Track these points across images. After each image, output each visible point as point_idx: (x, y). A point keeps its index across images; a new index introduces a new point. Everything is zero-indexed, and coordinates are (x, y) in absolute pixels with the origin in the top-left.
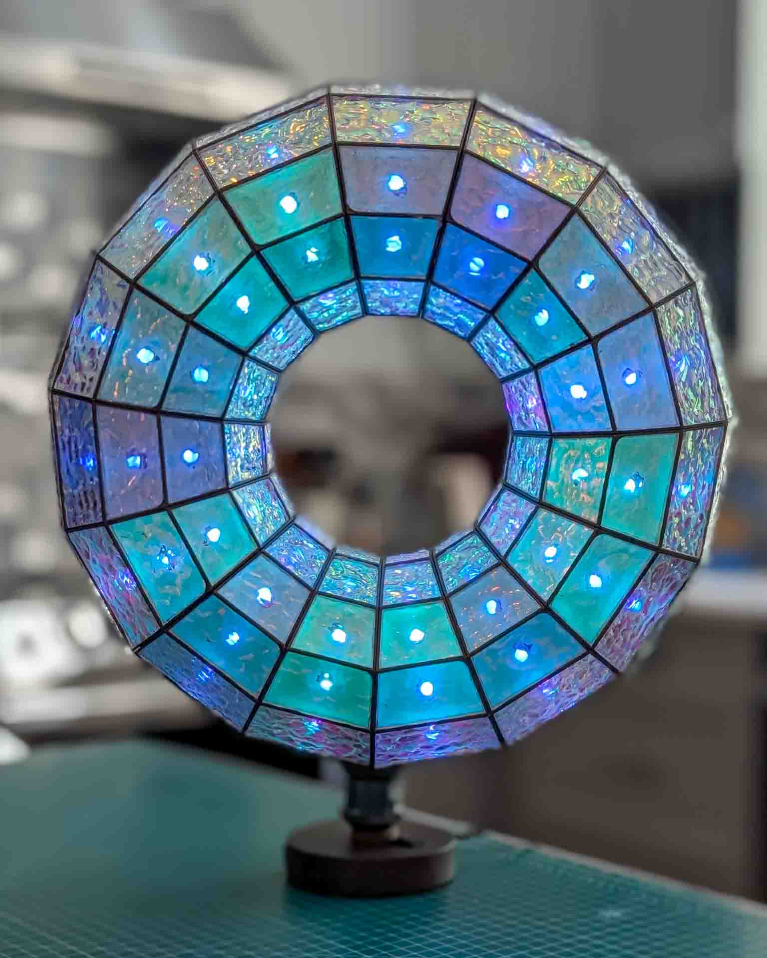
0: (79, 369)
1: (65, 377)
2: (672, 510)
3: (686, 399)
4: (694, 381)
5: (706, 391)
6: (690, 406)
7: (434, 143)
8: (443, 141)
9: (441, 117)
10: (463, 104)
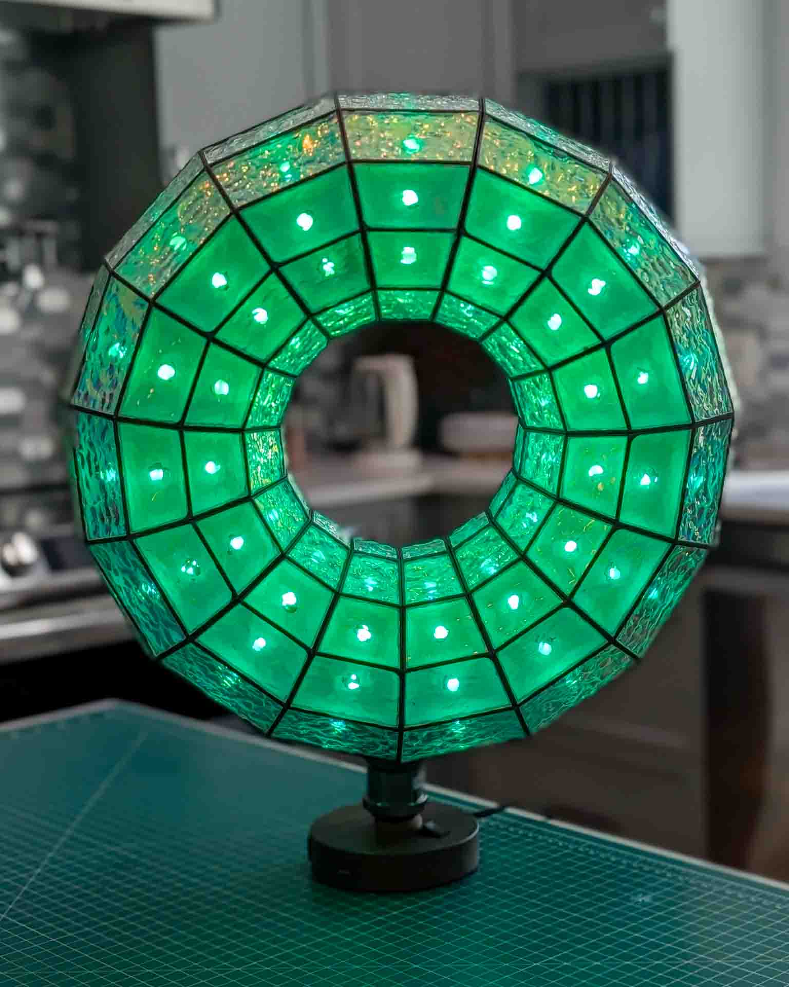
0: (98, 385)
1: (83, 392)
3: (697, 395)
4: (703, 377)
5: (714, 386)
6: (701, 402)
7: (446, 159)
8: (455, 156)
9: (450, 132)
10: (471, 117)
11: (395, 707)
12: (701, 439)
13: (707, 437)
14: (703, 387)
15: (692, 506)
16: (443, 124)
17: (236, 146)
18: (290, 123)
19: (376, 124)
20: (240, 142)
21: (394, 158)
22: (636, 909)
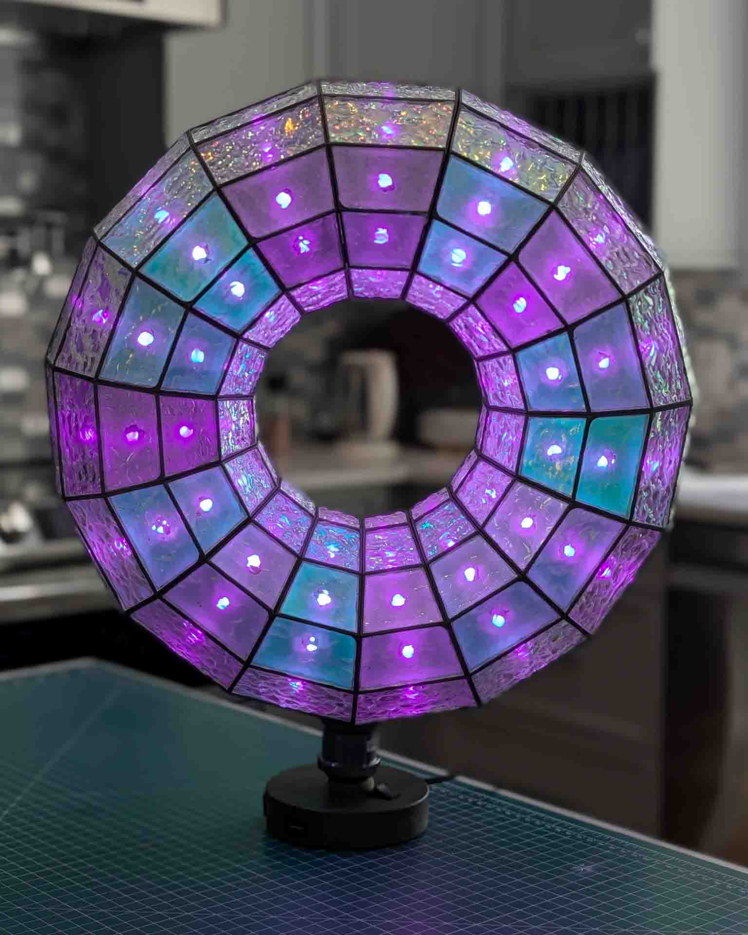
0: (81, 349)
1: (66, 356)
2: (642, 484)
3: (656, 381)
4: (663, 364)
5: (674, 373)
6: (659, 388)
7: (422, 145)
8: (429, 142)
9: (426, 119)
10: (447, 106)
11: (351, 671)
12: (659, 424)
13: (665, 422)
14: (662, 373)
15: (648, 489)
16: (419, 112)
17: (222, 127)
18: (274, 106)
19: (355, 110)
20: (226, 124)
21: (370, 142)
22: (578, 878)
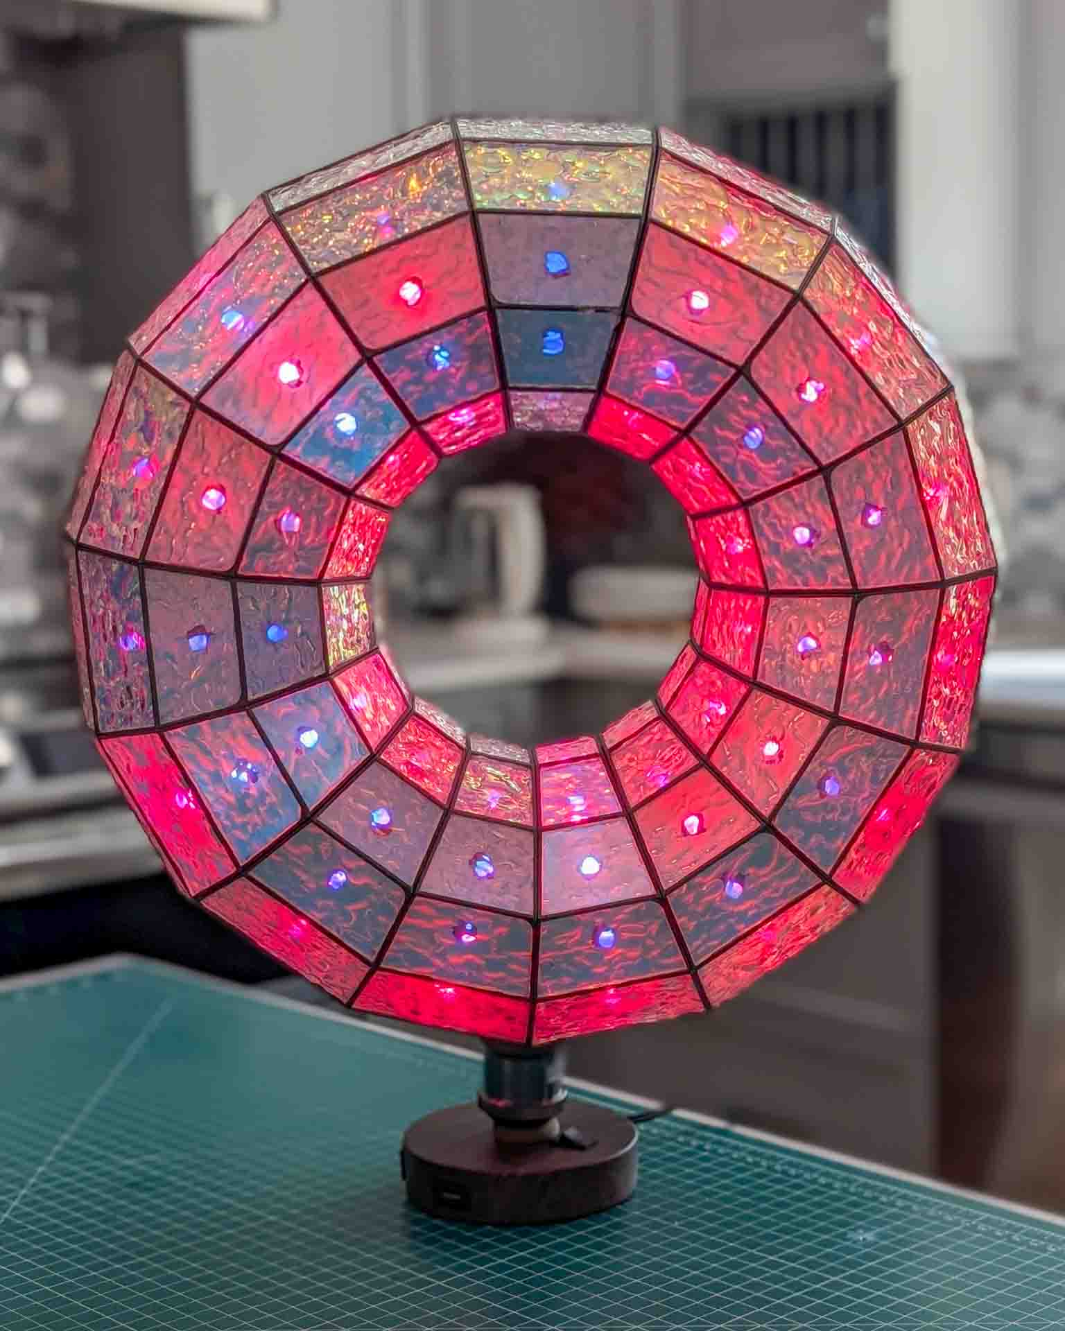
0: (117, 516)
1: (96, 526)
2: (932, 689)
3: (948, 542)
4: (957, 517)
5: (971, 529)
6: (953, 552)
7: (607, 210)
8: (618, 206)
9: (613, 171)
10: (642, 152)
11: (526, 970)
12: (953, 602)
13: (961, 599)
14: (955, 530)
16: (602, 162)
17: (315, 187)
18: (389, 156)
19: (509, 160)
20: (320, 182)
21: (534, 207)
22: (856, 1250)
